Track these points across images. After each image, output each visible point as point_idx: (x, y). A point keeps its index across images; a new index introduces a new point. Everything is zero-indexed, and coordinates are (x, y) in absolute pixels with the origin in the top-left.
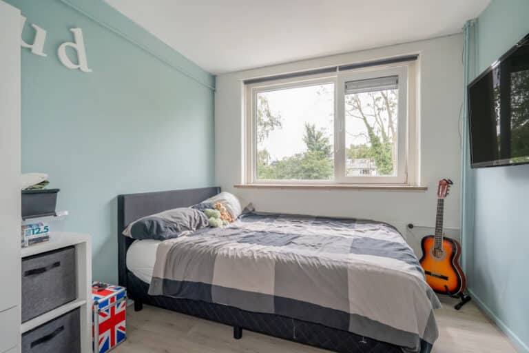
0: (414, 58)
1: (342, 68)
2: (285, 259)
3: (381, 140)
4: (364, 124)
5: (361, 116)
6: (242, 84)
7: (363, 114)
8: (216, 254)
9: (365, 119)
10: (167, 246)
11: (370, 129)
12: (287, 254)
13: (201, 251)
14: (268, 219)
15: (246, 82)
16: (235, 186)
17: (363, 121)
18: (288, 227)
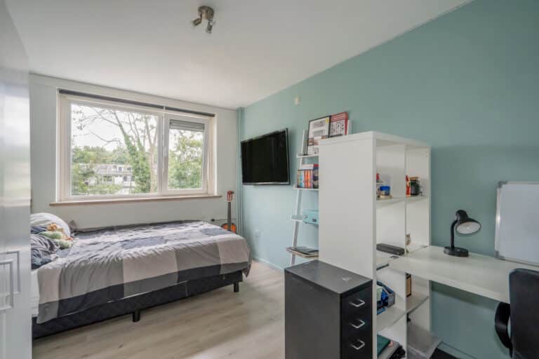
0: (213, 116)
1: (168, 108)
2: (180, 247)
3: (138, 149)
4: (120, 131)
5: (116, 121)
6: (57, 92)
7: (118, 121)
8: (122, 260)
9: (121, 126)
10: (55, 269)
11: (127, 137)
12: (179, 245)
13: (103, 262)
14: (107, 232)
15: (62, 91)
16: (51, 205)
17: (119, 128)
18: (140, 234)
